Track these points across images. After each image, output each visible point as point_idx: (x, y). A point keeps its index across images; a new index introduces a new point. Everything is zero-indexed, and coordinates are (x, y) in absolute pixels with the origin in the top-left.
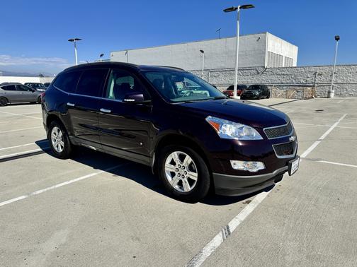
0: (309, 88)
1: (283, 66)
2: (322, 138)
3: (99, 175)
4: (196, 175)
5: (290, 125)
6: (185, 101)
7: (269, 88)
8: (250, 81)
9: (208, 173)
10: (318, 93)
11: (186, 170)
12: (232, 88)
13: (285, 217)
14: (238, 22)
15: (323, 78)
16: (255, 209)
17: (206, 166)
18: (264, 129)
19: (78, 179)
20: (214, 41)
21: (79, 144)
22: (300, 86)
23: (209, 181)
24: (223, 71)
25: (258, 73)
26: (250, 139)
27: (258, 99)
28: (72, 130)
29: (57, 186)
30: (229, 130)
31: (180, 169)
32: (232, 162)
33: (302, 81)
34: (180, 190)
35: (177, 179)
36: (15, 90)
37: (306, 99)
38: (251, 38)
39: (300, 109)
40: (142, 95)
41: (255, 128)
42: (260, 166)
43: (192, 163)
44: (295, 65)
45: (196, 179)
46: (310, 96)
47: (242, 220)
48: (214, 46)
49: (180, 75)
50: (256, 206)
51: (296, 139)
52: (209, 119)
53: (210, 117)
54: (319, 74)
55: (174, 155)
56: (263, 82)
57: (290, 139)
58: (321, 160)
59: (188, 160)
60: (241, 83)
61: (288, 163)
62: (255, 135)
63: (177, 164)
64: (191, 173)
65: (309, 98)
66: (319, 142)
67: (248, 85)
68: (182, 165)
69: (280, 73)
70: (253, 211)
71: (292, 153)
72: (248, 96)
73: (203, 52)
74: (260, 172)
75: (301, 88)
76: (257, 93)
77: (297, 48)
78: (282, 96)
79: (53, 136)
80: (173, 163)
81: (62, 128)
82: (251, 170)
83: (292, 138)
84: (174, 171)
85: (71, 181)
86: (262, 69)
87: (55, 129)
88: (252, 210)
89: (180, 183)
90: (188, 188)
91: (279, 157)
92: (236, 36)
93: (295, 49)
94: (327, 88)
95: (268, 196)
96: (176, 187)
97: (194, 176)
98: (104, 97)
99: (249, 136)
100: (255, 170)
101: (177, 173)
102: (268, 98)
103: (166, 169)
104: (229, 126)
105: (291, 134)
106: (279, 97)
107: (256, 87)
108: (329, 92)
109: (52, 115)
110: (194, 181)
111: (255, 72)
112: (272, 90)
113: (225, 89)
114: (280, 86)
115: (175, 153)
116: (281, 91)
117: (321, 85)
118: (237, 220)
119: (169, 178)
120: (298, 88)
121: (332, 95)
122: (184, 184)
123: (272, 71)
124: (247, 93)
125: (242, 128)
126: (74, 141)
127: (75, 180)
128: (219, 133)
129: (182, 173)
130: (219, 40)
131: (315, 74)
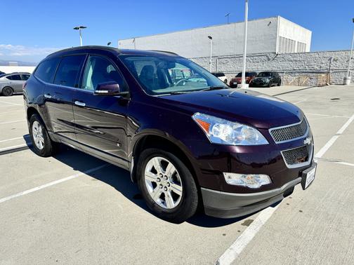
0: (323, 75)
1: (296, 52)
2: (341, 131)
3: (76, 178)
4: (181, 188)
5: (305, 122)
6: (170, 93)
7: (280, 74)
8: (259, 68)
9: (195, 187)
10: (332, 80)
11: (168, 181)
12: (240, 75)
13: (297, 249)
14: (247, 4)
15: (338, 63)
16: (256, 235)
17: (192, 178)
18: (270, 130)
19: (52, 184)
20: (222, 27)
21: (59, 141)
22: (313, 72)
23: (196, 198)
24: (233, 57)
25: (269, 60)
26: (250, 144)
27: (268, 87)
28: (50, 126)
29: (25, 193)
30: (222, 132)
31: (162, 179)
32: (226, 175)
33: (316, 67)
34: (162, 205)
35: (158, 191)
36: (20, 79)
37: (319, 86)
38: (261, 23)
39: (314, 97)
40: (118, 86)
41: (257, 128)
42: (264, 179)
43: (175, 173)
44: (308, 50)
45: (180, 194)
46: (325, 83)
47: (239, 252)
48: (223, 32)
49: (170, 60)
50: (258, 229)
51: (312, 141)
52: (197, 117)
53: (198, 114)
54: (334, 60)
55: (155, 162)
56: (274, 69)
57: (305, 142)
58: (341, 161)
59: (171, 168)
60: (250, 70)
61: (301, 173)
62: (258, 138)
63: (158, 173)
64: (175, 185)
65: (323, 86)
66: (337, 137)
67: (258, 72)
68: (164, 175)
69: (292, 59)
70: (254, 238)
71: (306, 160)
72: (258, 83)
73: (211, 38)
74: (264, 188)
75: (314, 74)
76: (268, 81)
77: (311, 32)
78: (294, 84)
79: (34, 132)
80: (154, 171)
81: (41, 123)
82: (251, 186)
83: (308, 141)
84: (155, 181)
85: (42, 187)
86: (273, 55)
87: (36, 123)
88: (253, 235)
89: (162, 196)
90: (171, 204)
91: (289, 166)
92: (244, 21)
93: (309, 34)
94: (343, 75)
95: (275, 213)
96: (158, 201)
97: (179, 190)
98: (81, 88)
99: (249, 139)
100: (256, 186)
101: (158, 184)
102: (278, 85)
103: (146, 178)
104: (222, 126)
105: (305, 135)
106: (291, 85)
107: (266, 74)
108: (345, 79)
109: (31, 107)
110: (179, 196)
111: (266, 58)
112: (284, 77)
113: (234, 76)
114: (291, 73)
115: (156, 159)
116: (292, 78)
117: (337, 72)
118: (232, 252)
119: (150, 189)
120: (311, 75)
121: (348, 82)
122: (166, 198)
123: (284, 57)
124: (257, 80)
125: (241, 128)
126: (55, 138)
127: (47, 185)
128: (208, 135)
129: (165, 184)
130: (228, 26)
131: (330, 59)
